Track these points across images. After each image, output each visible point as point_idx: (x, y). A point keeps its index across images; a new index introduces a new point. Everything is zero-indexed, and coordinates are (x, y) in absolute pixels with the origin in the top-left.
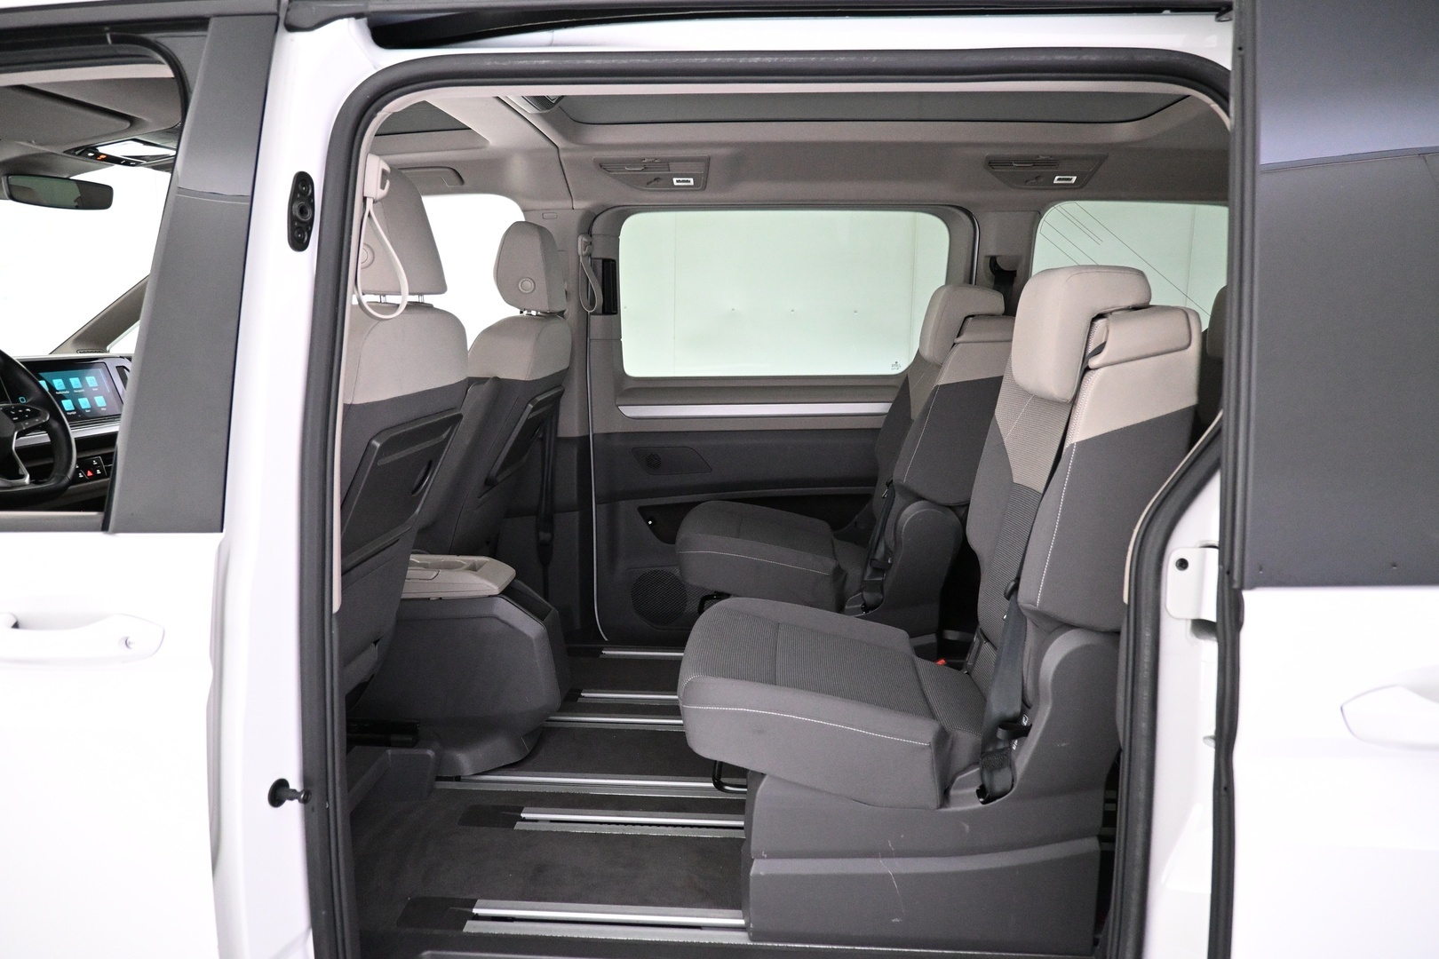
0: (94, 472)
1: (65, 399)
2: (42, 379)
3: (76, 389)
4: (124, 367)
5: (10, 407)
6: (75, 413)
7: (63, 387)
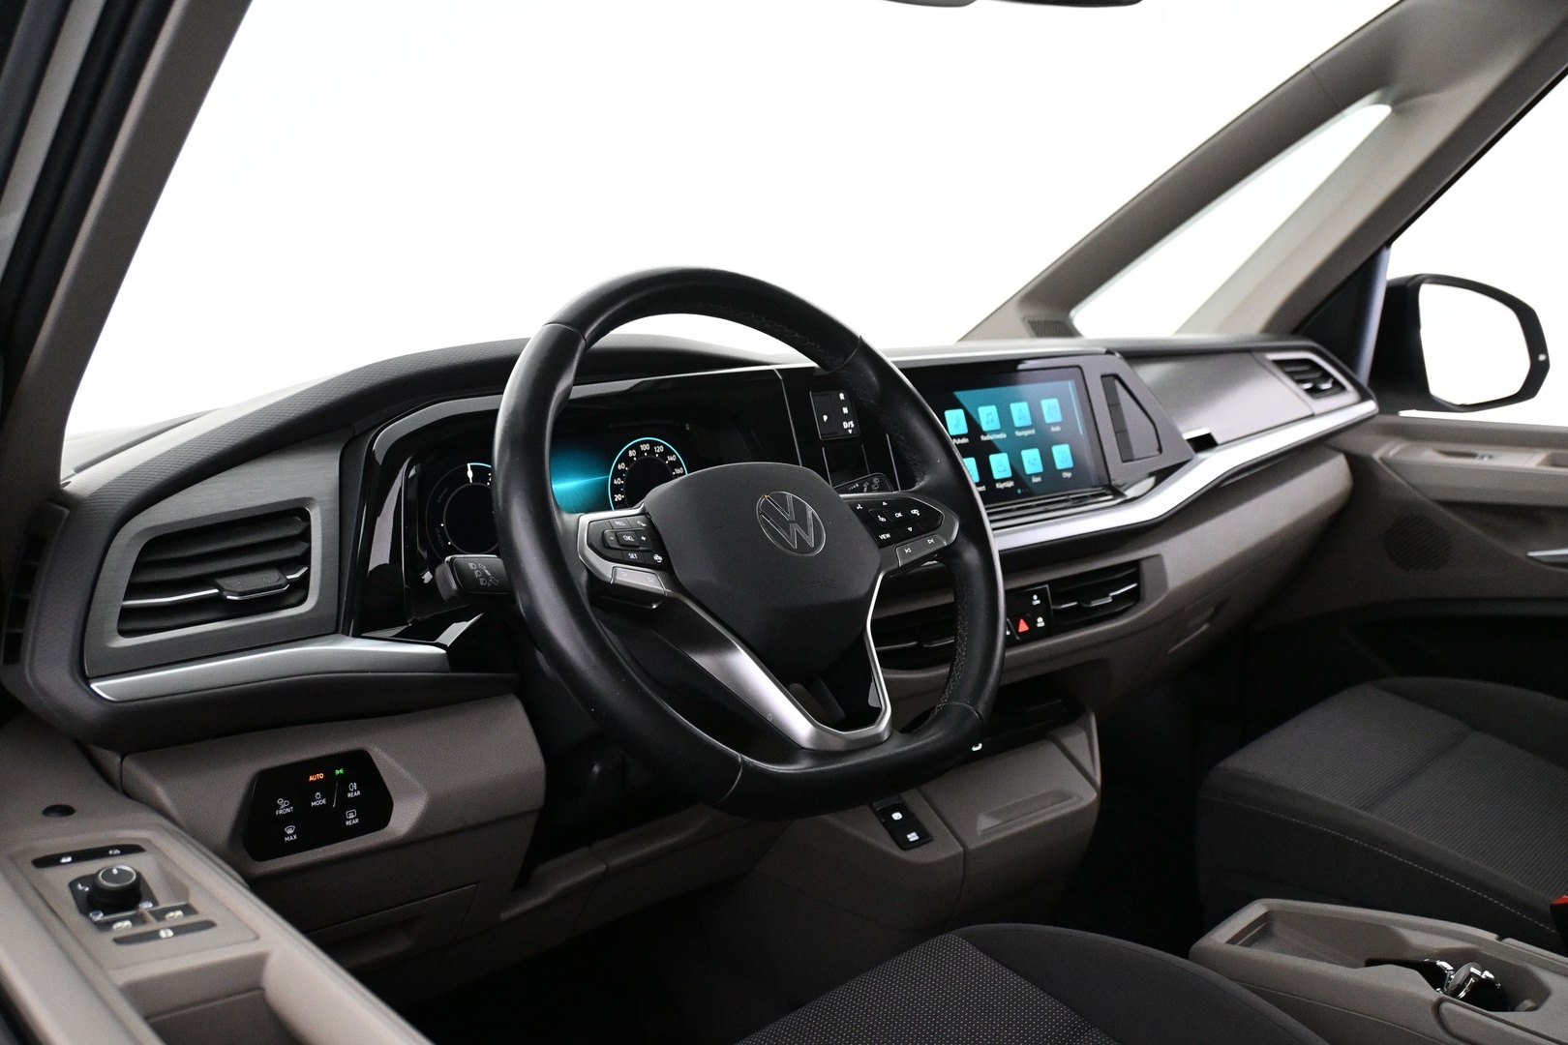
0: (1032, 623)
1: (997, 451)
2: (956, 405)
3: (1021, 429)
4: (1116, 377)
5: (877, 503)
6: (1010, 484)
7: (996, 425)
